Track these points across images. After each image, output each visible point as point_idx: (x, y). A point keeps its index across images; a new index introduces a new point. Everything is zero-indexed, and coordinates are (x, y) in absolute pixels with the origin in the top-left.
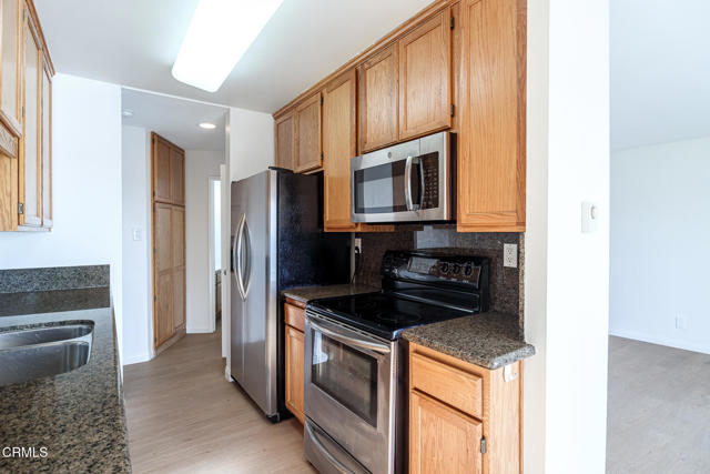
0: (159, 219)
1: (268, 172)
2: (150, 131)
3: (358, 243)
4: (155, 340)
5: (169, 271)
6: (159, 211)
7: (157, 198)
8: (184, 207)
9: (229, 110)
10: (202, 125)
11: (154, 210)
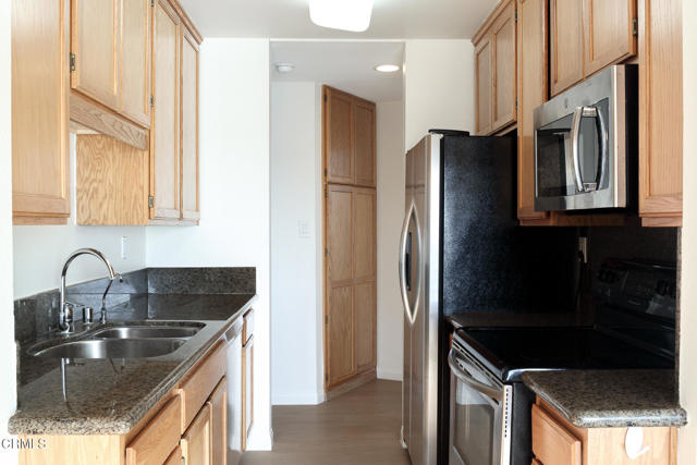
0: (333, 207)
1: (429, 137)
2: (321, 84)
3: (583, 244)
4: (327, 379)
5: (348, 283)
6: (333, 196)
7: (330, 178)
8: (375, 188)
9: (404, 44)
10: (380, 69)
11: (326, 195)
